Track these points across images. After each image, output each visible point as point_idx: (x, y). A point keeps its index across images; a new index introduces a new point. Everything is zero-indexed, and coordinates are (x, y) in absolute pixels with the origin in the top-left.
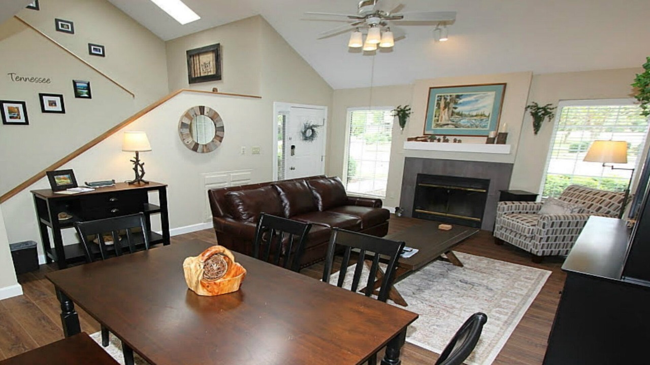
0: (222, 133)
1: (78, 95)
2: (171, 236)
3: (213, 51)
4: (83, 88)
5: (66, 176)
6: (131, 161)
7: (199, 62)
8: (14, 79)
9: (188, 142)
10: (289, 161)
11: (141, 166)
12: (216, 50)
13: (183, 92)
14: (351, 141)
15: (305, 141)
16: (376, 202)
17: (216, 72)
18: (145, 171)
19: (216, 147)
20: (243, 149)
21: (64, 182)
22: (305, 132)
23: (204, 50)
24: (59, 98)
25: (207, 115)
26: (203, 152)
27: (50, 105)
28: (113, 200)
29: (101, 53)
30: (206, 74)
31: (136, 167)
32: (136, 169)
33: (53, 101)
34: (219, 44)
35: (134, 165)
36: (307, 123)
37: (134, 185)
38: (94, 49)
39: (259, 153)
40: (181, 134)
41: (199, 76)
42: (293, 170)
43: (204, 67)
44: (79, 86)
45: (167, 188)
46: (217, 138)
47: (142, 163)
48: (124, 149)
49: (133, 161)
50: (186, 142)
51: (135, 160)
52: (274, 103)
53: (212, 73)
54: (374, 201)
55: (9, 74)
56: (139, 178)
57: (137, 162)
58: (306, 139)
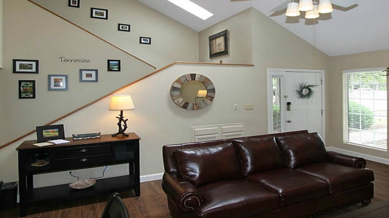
0: (213, 93)
1: (109, 70)
2: (141, 182)
3: (223, 35)
4: (115, 64)
5: (55, 130)
6: (117, 117)
7: (216, 44)
8: (63, 61)
9: (178, 102)
10: (285, 115)
11: (125, 122)
12: (225, 34)
13: (177, 64)
14: (349, 97)
15: (301, 99)
16: (356, 161)
17: (225, 49)
18: (127, 126)
19: (207, 105)
20: (236, 106)
21: (52, 134)
22: (301, 91)
23: (218, 35)
24: (95, 72)
25: (198, 80)
26: (193, 109)
27: (87, 77)
28: (84, 151)
29: (148, 42)
30: (219, 51)
31: (120, 122)
32: (119, 124)
33: (90, 74)
34: (227, 30)
35: (119, 121)
36: (302, 84)
37: (117, 137)
38: (143, 40)
39: (252, 109)
40: (172, 95)
41: (215, 52)
42: (289, 123)
43: (218, 46)
44: (111, 64)
45: (140, 141)
46: (208, 98)
47: (126, 119)
48: (110, 109)
49: (119, 118)
50: (176, 102)
51: (120, 117)
52: (268, 69)
53: (223, 50)
54: (354, 160)
55: (59, 58)
56: (121, 131)
57: (121, 119)
58: (302, 96)
